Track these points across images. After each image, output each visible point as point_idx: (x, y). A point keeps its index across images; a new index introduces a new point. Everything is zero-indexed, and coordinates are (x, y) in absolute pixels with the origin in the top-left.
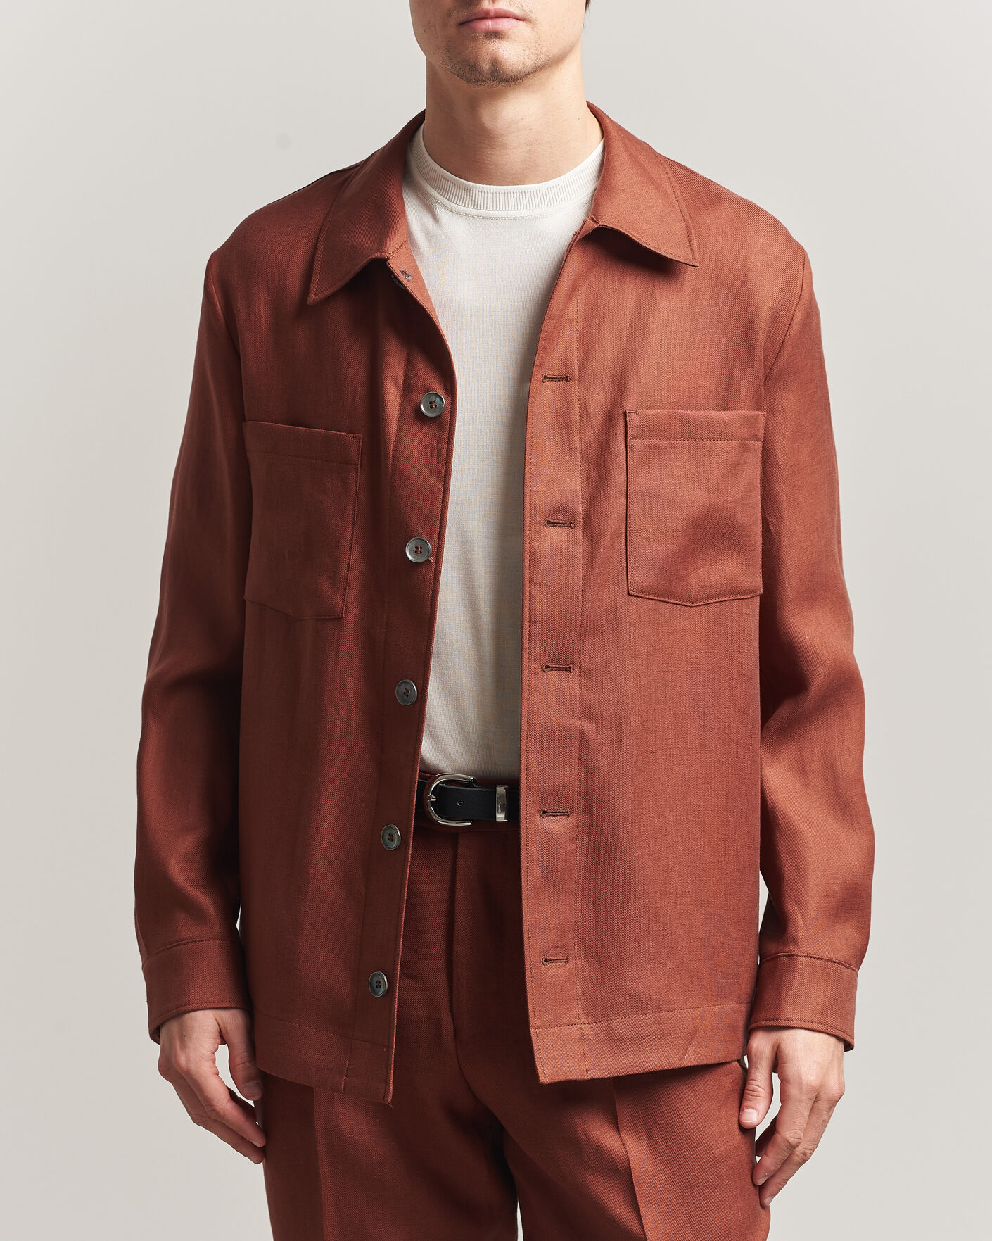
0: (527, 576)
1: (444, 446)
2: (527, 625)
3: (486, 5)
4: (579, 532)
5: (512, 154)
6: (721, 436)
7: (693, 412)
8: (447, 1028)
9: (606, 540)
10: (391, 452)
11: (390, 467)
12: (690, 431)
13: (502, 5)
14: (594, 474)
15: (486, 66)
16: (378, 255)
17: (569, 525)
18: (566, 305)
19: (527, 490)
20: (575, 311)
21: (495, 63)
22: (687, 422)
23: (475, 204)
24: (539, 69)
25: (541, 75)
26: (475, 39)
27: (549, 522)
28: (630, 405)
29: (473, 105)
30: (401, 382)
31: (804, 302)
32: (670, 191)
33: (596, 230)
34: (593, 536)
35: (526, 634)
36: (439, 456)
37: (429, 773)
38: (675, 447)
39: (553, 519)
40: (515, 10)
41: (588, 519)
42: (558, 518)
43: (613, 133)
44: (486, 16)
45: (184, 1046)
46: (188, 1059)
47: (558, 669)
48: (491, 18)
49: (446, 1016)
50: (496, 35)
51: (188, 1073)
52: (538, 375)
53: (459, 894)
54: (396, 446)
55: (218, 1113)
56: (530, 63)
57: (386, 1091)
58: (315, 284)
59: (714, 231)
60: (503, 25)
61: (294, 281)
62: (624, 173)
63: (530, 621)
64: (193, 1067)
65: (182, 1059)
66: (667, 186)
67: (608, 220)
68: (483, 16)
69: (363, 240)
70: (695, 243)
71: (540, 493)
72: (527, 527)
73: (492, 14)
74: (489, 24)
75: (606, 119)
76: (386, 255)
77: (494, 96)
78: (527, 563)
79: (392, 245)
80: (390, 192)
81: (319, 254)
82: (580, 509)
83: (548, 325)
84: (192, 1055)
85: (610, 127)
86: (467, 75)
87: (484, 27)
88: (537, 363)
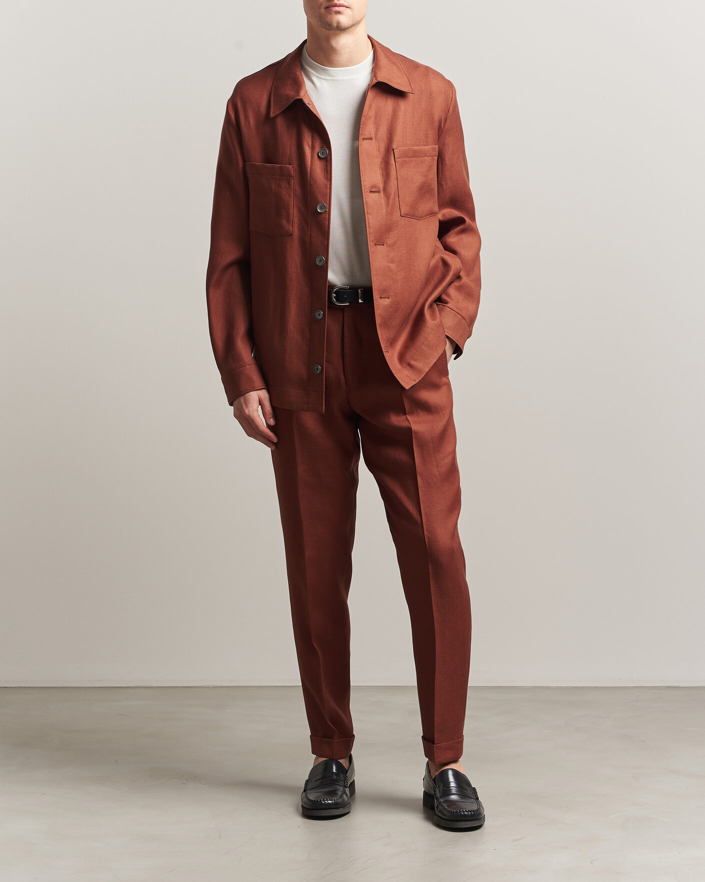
0: (366, 211)
1: (329, 168)
2: (368, 229)
3: (336, 1)
4: (382, 194)
5: (343, 57)
6: (426, 156)
7: (415, 147)
8: (343, 381)
9: (392, 197)
10: (309, 171)
11: (309, 177)
12: (416, 154)
13: (341, 2)
14: (384, 173)
15: (335, 24)
16: (298, 98)
17: (378, 192)
18: (368, 112)
19: (362, 180)
20: (372, 113)
21: (338, 23)
22: (415, 151)
23: (330, 75)
24: (353, 26)
25: (353, 28)
26: (331, 14)
27: (371, 191)
28: (394, 147)
29: (328, 39)
30: (310, 145)
31: (453, 102)
32: (400, 66)
33: (377, 83)
34: (387, 195)
35: (368, 232)
36: (327, 172)
37: (332, 286)
38: (411, 161)
39: (372, 190)
40: (346, 4)
41: (385, 189)
42: (374, 190)
43: (377, 46)
44: (336, 6)
45: (247, 406)
46: (249, 411)
47: (380, 245)
48: (337, 6)
49: (342, 376)
50: (339, 13)
51: (249, 416)
52: (361, 137)
53: (346, 330)
54: (311, 169)
55: (261, 431)
56: (351, 24)
57: (322, 409)
58: (272, 110)
59: (417, 80)
60: (341, 9)
61: (263, 109)
62: (383, 61)
63: (369, 228)
64: (251, 414)
65: (247, 411)
66: (398, 64)
67: (380, 79)
68: (334, 5)
69: (289, 92)
70: (412, 85)
71: (366, 182)
72: (364, 194)
73: (338, 5)
74: (337, 9)
75: (374, 41)
76: (301, 98)
77: (336, 35)
78: (365, 206)
79: (302, 94)
80: (298, 73)
81: (272, 99)
82: (381, 186)
83: (363, 119)
84: (251, 409)
85: (375, 43)
86: (327, 27)
87: (335, 10)
88: (360, 133)
